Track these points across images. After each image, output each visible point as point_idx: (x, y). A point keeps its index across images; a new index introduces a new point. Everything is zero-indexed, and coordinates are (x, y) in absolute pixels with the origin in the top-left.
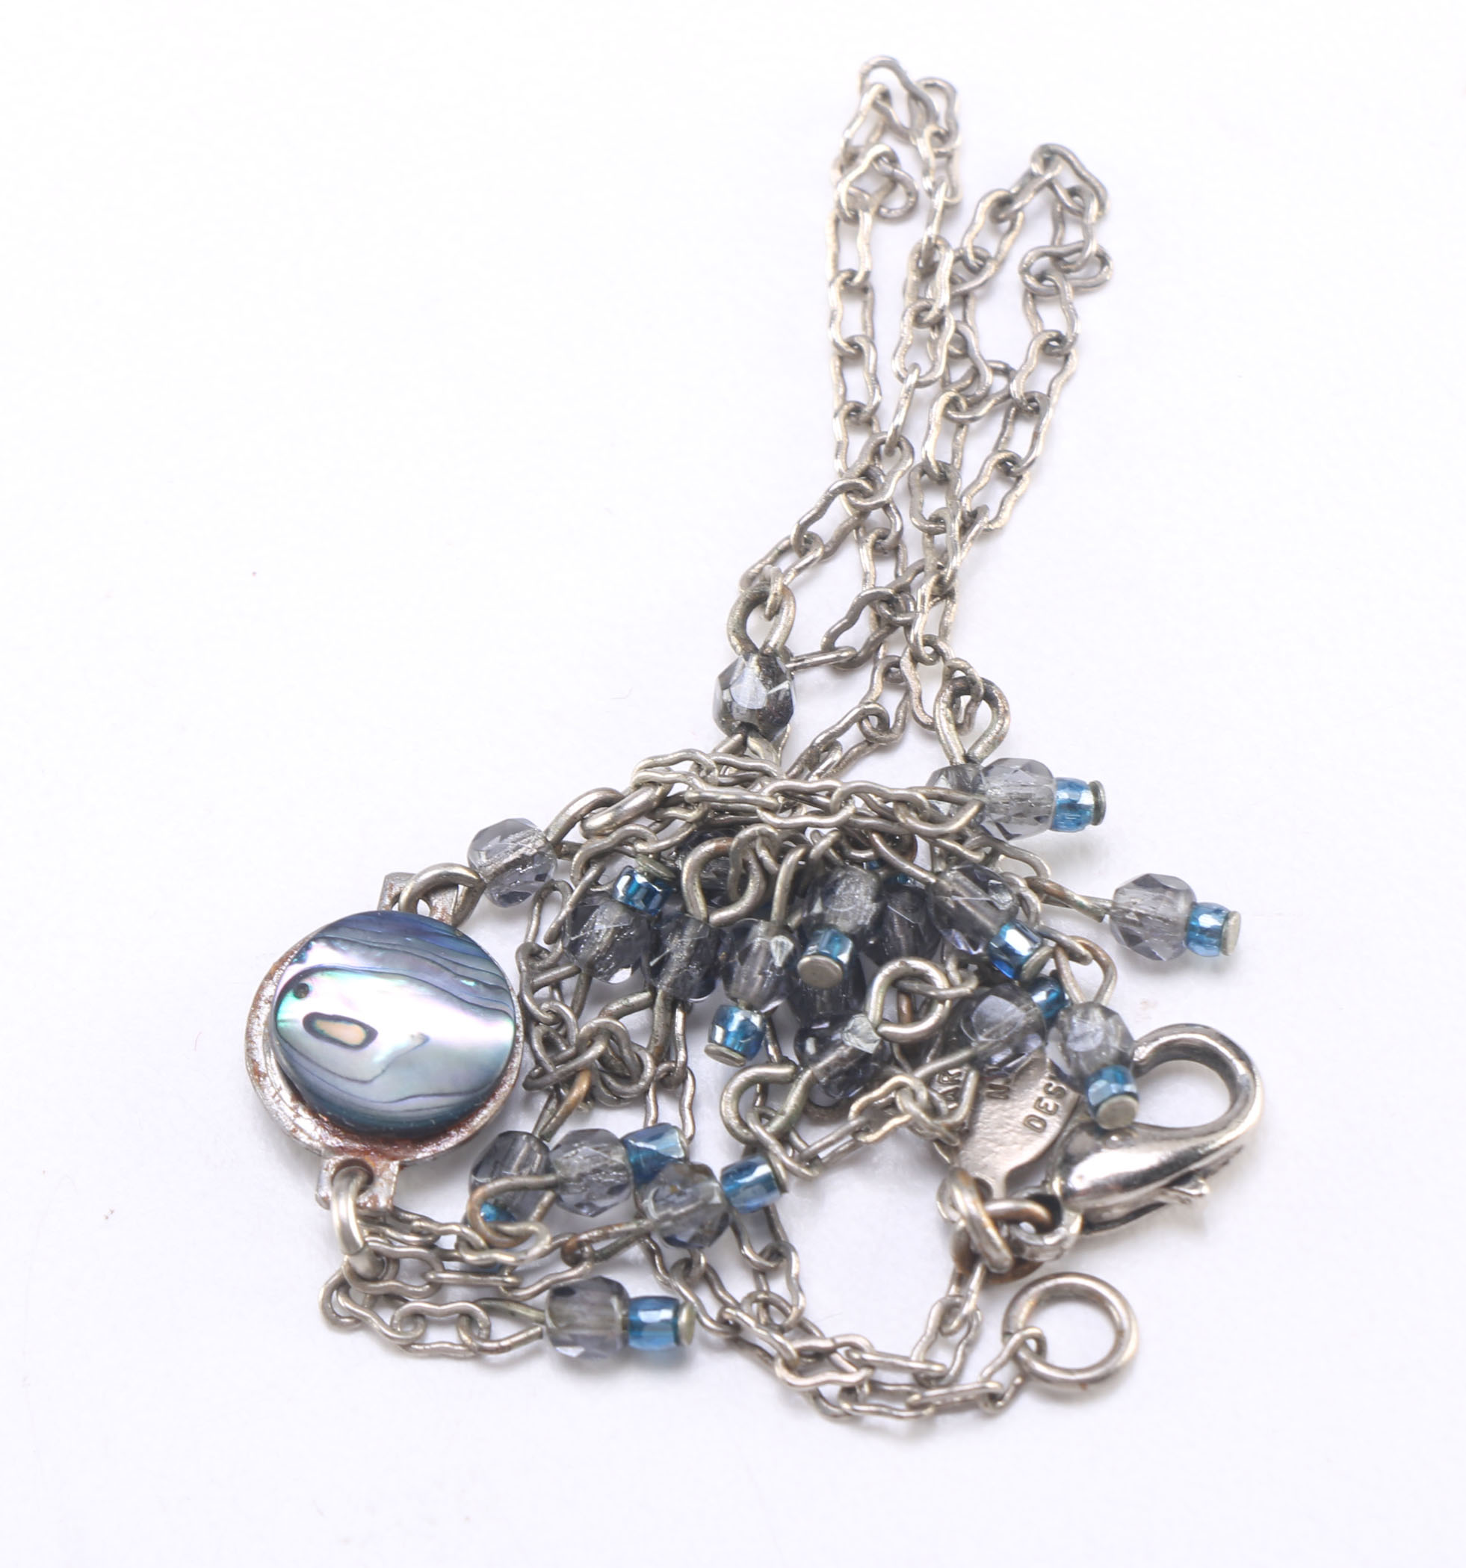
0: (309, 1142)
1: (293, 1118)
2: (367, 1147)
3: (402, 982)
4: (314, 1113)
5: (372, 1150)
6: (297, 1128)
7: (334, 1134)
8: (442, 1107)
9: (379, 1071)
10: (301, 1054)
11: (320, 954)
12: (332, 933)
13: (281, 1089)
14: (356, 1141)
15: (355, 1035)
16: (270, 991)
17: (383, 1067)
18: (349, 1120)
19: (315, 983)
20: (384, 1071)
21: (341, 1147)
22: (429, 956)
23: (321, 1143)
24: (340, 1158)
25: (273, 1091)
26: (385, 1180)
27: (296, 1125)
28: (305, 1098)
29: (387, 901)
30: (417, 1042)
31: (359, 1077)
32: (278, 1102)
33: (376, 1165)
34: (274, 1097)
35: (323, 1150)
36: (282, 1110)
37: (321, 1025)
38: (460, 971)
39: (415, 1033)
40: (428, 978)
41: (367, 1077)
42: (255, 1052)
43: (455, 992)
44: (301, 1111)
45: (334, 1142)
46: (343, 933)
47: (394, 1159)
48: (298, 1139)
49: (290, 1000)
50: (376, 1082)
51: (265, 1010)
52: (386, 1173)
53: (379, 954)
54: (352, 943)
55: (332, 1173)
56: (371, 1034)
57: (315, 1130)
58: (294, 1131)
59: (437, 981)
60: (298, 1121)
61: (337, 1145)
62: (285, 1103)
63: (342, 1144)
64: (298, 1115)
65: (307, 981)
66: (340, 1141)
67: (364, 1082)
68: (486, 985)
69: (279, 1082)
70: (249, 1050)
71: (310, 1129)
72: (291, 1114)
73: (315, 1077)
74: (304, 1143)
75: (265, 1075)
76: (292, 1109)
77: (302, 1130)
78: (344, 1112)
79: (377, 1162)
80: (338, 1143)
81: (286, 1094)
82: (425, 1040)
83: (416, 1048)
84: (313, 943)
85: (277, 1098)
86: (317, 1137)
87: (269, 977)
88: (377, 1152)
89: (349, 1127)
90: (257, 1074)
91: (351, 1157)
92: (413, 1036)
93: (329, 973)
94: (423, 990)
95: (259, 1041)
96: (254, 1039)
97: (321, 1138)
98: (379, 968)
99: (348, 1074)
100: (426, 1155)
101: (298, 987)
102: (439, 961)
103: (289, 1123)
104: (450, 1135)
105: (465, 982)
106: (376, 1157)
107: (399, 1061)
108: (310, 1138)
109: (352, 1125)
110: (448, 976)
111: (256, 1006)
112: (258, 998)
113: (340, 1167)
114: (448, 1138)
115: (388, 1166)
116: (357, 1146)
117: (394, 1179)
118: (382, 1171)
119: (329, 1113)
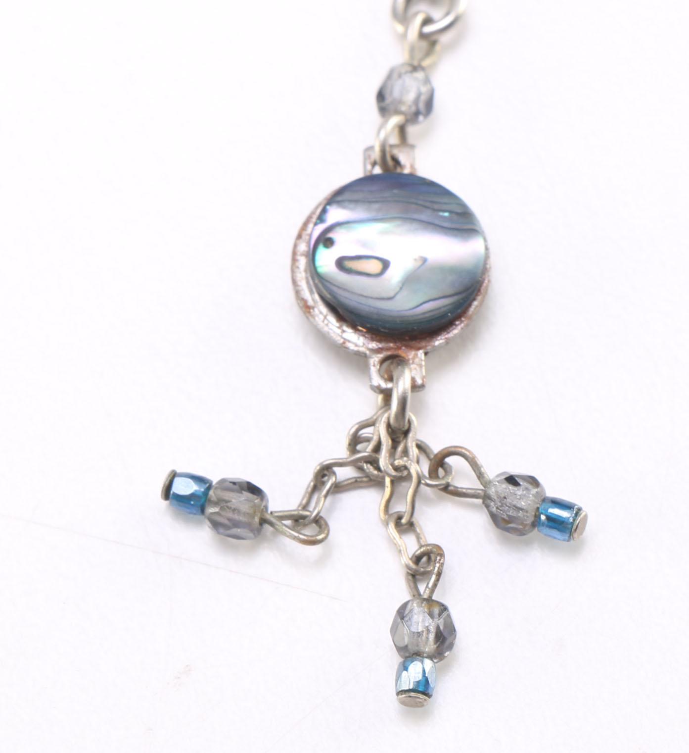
0: (356, 349)
1: (340, 334)
2: (399, 344)
3: (398, 222)
4: (354, 327)
5: (402, 346)
6: (346, 340)
7: (373, 340)
8: (447, 305)
9: (398, 289)
10: (339, 287)
11: (335, 214)
12: (338, 197)
13: (327, 315)
14: (391, 342)
15: (374, 267)
16: (303, 247)
17: (401, 285)
18: (385, 328)
19: (336, 235)
20: (401, 288)
21: (380, 348)
22: (413, 200)
23: (365, 348)
24: (381, 356)
25: (322, 317)
26: (417, 365)
27: (344, 339)
28: (347, 319)
29: (369, 167)
30: (419, 263)
31: (385, 295)
32: (327, 325)
33: (408, 356)
34: (323, 321)
35: (368, 352)
36: (331, 329)
37: (349, 264)
38: (436, 206)
39: (416, 257)
40: (416, 216)
41: (391, 294)
42: (302, 293)
43: (437, 222)
44: (345, 328)
45: (374, 345)
46: (347, 196)
47: (419, 349)
48: (347, 348)
49: (322, 251)
50: (398, 297)
51: (302, 262)
52: (417, 360)
53: (376, 206)
54: (356, 201)
55: (378, 367)
56: (386, 264)
57: (359, 339)
58: (344, 343)
59: (423, 217)
60: (345, 335)
61: (377, 347)
62: (331, 325)
63: (380, 346)
64: (344, 331)
65: (330, 235)
66: (378, 344)
67: (390, 299)
68: (457, 214)
69: (324, 309)
70: (297, 293)
71: (356, 340)
72: (339, 331)
73: (351, 301)
74: (353, 350)
75: (313, 308)
76: (339, 328)
77: (349, 341)
78: (380, 323)
79: (408, 354)
80: (377, 345)
81: (332, 319)
82: (425, 260)
83: (419, 267)
84: (328, 207)
85: (326, 322)
86: (361, 344)
87: (299, 237)
88: (406, 346)
89: (385, 333)
90: (307, 308)
91: (389, 353)
92: (415, 260)
93: (346, 226)
94: (415, 225)
95: (303, 285)
96: (299, 283)
97: (364, 344)
98: (380, 216)
99: (376, 295)
100: (441, 341)
101: (326, 241)
102: (420, 202)
103: (339, 338)
104: (456, 325)
105: (441, 214)
106: (407, 350)
107: (410, 280)
108: (356, 345)
109: (387, 331)
110: (429, 212)
111: (294, 260)
112: (294, 253)
113: (382, 362)
114: (454, 327)
115: (417, 355)
116: (391, 345)
117: (423, 363)
118: (414, 358)
119: (368, 326)
